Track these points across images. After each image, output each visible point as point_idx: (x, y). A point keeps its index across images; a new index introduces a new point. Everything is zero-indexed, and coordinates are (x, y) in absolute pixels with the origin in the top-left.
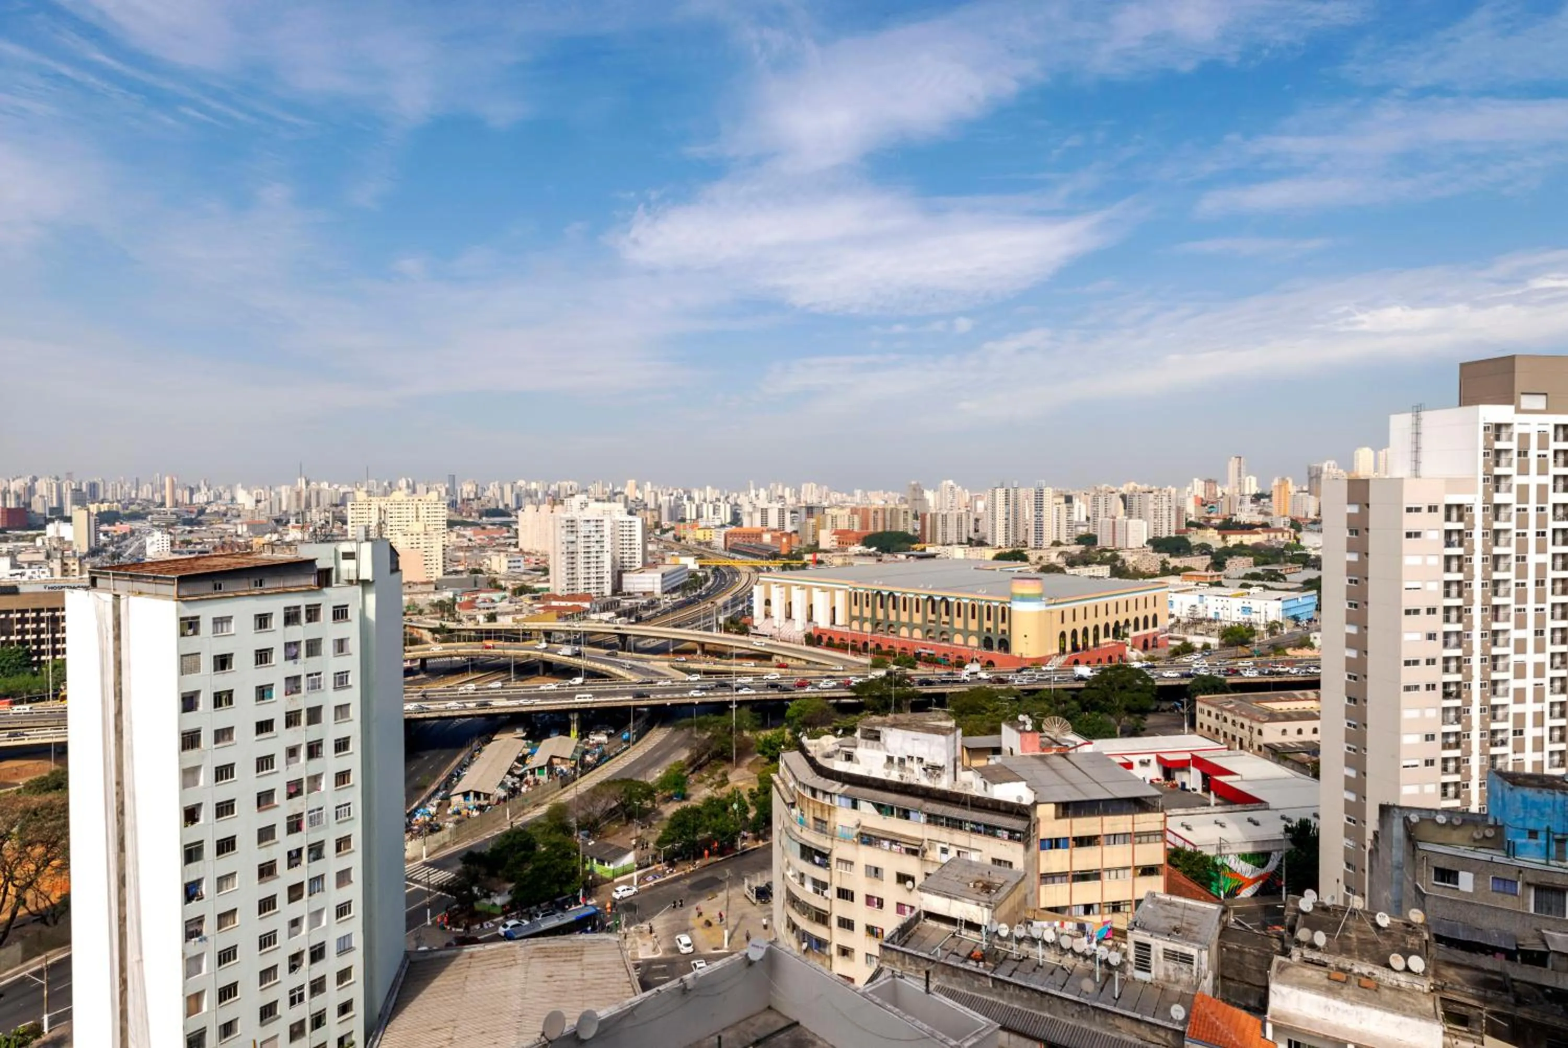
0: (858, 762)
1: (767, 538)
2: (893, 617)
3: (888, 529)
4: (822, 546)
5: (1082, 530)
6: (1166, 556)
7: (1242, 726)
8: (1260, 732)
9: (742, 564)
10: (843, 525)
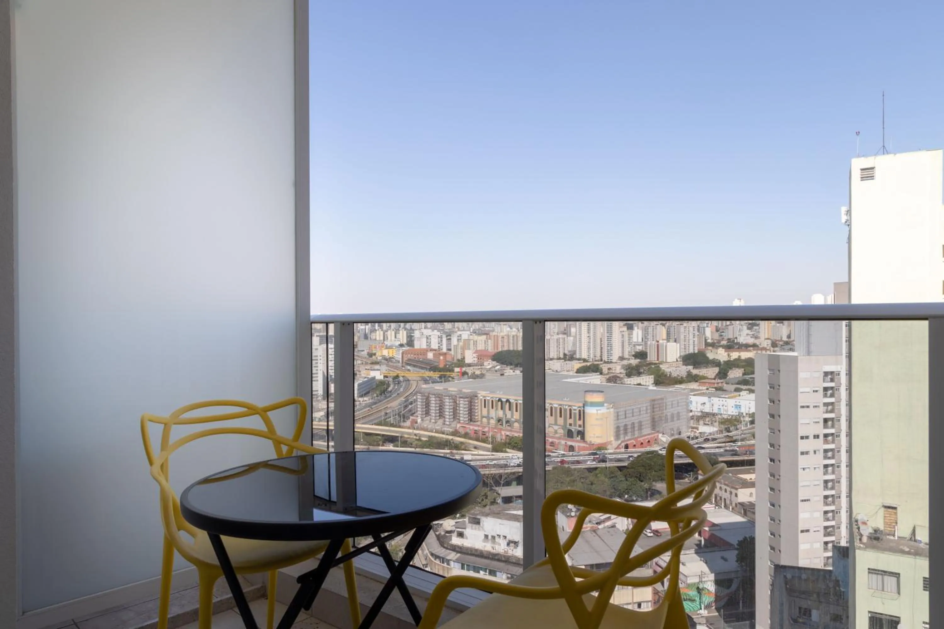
0: (467, 538)
1: (430, 355)
2: (509, 416)
3: (511, 349)
4: (467, 361)
5: (639, 348)
6: (690, 368)
7: (726, 491)
8: (736, 495)
9: (413, 374)
10: (481, 347)
